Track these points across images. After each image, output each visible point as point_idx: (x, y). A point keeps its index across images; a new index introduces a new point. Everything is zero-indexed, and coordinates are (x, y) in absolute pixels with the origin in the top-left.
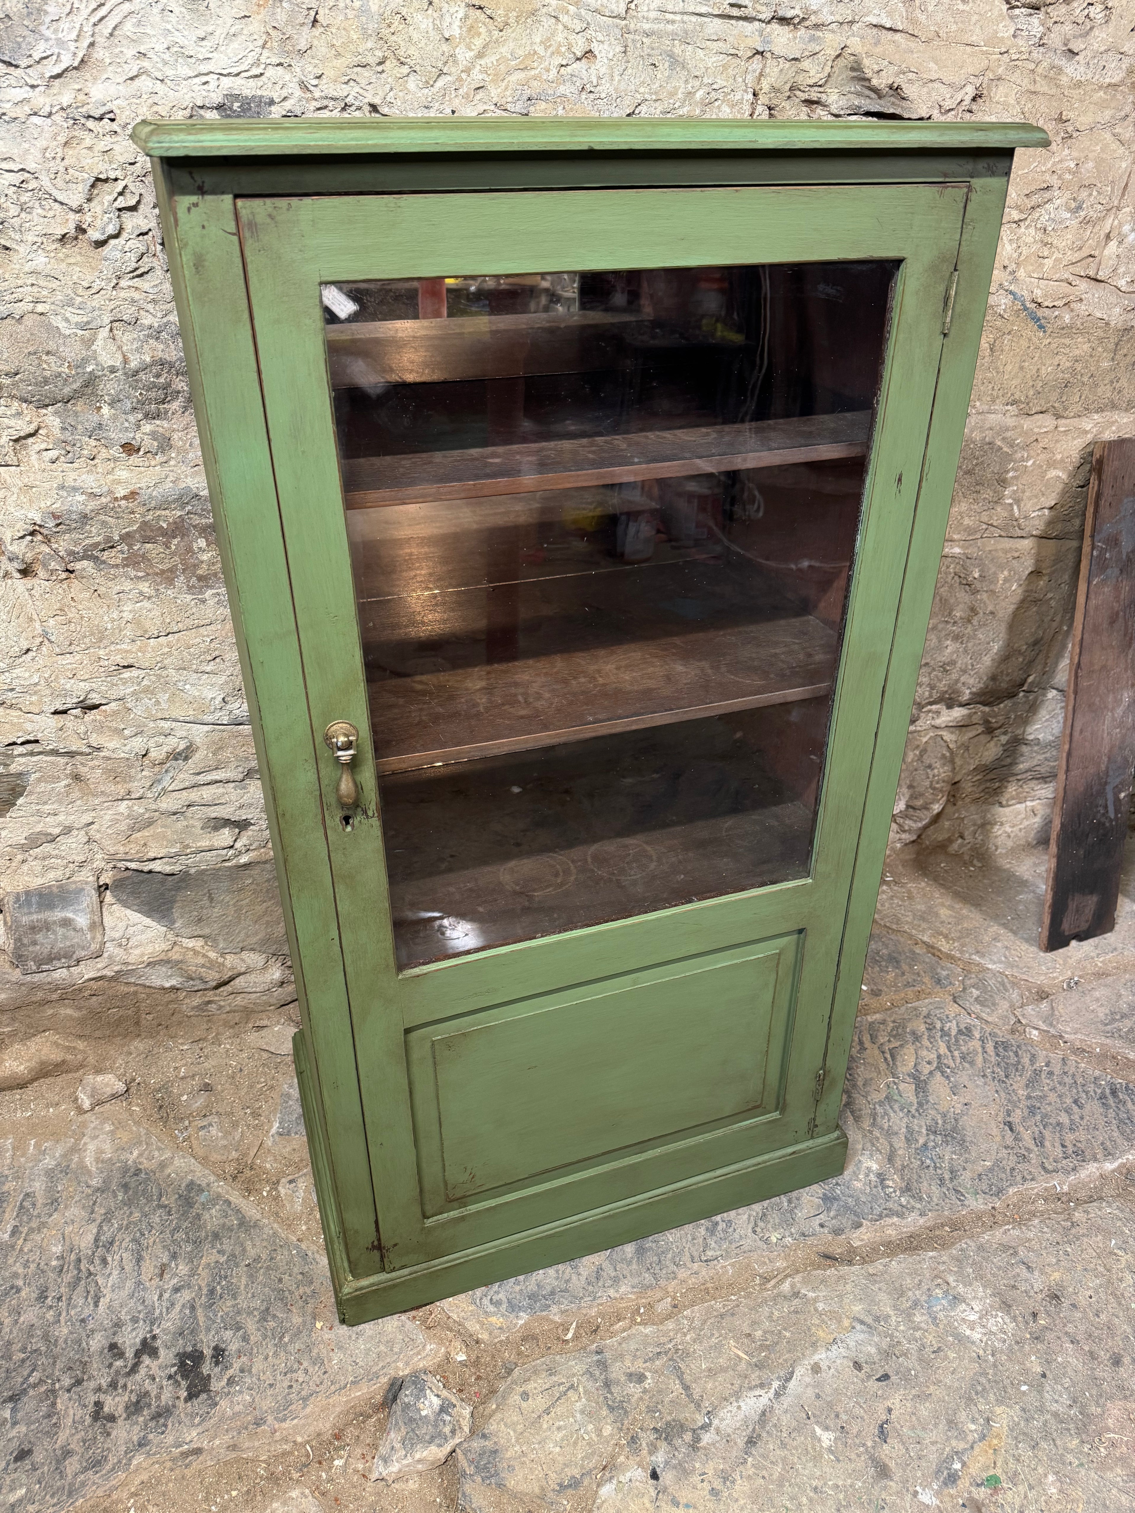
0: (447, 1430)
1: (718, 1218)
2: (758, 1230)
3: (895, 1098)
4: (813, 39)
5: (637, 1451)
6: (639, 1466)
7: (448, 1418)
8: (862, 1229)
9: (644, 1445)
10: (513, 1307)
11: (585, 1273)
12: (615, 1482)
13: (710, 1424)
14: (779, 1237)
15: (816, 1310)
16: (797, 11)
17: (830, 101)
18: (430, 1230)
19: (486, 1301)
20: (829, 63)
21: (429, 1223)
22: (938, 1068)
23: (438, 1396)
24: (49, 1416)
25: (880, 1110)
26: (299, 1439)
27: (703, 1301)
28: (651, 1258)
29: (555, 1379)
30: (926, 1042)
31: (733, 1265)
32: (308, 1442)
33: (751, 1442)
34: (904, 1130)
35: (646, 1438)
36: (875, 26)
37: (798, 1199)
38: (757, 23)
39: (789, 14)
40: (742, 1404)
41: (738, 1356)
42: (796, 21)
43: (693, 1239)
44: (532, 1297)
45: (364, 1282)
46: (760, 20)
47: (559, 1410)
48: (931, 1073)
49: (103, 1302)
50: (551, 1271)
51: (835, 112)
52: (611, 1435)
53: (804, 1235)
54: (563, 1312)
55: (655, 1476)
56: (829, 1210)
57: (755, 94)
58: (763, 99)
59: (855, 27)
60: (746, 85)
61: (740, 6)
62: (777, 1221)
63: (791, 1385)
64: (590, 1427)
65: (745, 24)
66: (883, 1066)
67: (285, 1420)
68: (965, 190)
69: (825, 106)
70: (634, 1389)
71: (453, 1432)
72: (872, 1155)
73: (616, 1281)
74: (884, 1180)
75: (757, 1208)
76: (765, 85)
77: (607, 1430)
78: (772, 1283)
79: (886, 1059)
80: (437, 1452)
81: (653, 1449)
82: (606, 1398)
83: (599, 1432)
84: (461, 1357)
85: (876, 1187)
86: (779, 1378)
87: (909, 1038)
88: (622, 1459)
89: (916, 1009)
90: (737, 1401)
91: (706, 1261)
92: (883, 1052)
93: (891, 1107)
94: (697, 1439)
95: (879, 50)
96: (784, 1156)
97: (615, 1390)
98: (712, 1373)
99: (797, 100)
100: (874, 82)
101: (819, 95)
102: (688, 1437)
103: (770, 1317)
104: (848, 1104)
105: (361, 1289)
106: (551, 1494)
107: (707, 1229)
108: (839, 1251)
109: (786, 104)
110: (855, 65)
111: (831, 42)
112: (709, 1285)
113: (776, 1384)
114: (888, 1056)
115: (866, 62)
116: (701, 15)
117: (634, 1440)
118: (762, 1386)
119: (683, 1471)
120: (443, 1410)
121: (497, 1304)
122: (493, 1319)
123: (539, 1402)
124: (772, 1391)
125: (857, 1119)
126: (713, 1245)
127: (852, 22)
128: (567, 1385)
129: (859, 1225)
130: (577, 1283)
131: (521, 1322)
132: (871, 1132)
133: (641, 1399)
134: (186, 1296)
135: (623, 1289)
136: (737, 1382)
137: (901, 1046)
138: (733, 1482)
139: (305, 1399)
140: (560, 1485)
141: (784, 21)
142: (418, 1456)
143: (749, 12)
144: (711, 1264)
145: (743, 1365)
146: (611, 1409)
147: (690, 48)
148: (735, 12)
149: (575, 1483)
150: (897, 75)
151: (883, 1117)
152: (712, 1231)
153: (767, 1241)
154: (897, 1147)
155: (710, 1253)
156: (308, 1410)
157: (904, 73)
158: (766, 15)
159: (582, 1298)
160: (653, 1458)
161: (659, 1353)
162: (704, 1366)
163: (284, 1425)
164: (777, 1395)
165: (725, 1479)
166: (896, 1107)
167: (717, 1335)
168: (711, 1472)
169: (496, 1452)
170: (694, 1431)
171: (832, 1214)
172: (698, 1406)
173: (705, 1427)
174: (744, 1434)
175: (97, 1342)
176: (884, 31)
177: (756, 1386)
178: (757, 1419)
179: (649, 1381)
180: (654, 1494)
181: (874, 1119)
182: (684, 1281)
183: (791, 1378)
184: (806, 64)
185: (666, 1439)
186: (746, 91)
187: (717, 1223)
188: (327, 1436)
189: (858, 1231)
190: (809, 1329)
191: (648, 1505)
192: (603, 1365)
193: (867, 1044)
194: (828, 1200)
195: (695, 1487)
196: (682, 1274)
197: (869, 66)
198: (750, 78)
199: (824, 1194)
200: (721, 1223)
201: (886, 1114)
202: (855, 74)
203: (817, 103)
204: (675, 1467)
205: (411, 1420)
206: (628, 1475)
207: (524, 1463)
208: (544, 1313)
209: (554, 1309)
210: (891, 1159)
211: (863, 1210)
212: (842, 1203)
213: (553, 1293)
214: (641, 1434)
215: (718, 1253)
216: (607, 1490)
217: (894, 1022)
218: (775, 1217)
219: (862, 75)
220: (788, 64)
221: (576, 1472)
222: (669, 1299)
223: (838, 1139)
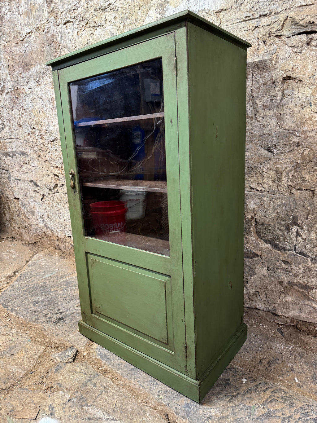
0: (64, 359)
1: (157, 381)
2: (161, 392)
3: (252, 409)
4: (276, 17)
5: (74, 394)
6: (70, 396)
7: (67, 358)
8: (184, 420)
9: (77, 395)
10: (100, 354)
11: (119, 362)
12: (64, 393)
13: (90, 407)
14: (162, 398)
15: (143, 418)
16: (267, 12)
17: (285, 34)
18: (92, 317)
19: (99, 349)
20: (282, 23)
21: (93, 315)
22: (284, 418)
23: (71, 353)
24: (43, 310)
25: (241, 406)
26: (54, 341)
27: (128, 390)
28: (132, 372)
29: (85, 369)
30: (293, 409)
31: (144, 392)
32: (55, 343)
33: (89, 419)
34: (240, 417)
35: (79, 394)
36: (300, 6)
37: (180, 397)
38: (256, 19)
39: (265, 13)
40: (99, 411)
41: (114, 405)
42: (268, 14)
43: (145, 378)
44: (105, 356)
45: (83, 322)
46: (257, 18)
47: (78, 374)
48: (279, 417)
49: (68, 304)
50: (114, 356)
51: (287, 36)
52: (76, 387)
53: (168, 405)
54: (105, 364)
55: (69, 401)
56: (183, 407)
57: (258, 39)
58: (260, 39)
59: (292, 10)
60: (255, 37)
61: (248, 17)
62: (168, 395)
63: (112, 422)
64: (76, 382)
65: (252, 21)
66: (264, 400)
67: (56, 336)
68: (174, 34)
69: (284, 36)
70: (91, 386)
71: (64, 360)
72: (218, 411)
73: (120, 368)
74: (210, 418)
75: (168, 388)
76: (260, 35)
77: (77, 386)
78: (146, 404)
79: (268, 399)
80: (58, 359)
81: (75, 397)
82: (85, 381)
83: (76, 384)
84: (85, 354)
85: (205, 417)
86: (113, 418)
87: (288, 403)
88: (71, 392)
89: (307, 400)
90: (100, 410)
91: (140, 384)
92: (270, 397)
93: (246, 409)
94: (84, 406)
95: (303, 13)
96: (176, 374)
97: (89, 383)
98: (105, 401)
99: (273, 37)
100: (301, 23)
101: (281, 33)
102: (83, 403)
103: (132, 407)
104: (234, 396)
105: (82, 323)
106: (56, 382)
107: (151, 380)
108: (171, 418)
109: (269, 39)
110: (292, 20)
111: (282, 17)
112: (134, 390)
113: (110, 417)
114: (270, 399)
115: (296, 18)
116: (238, 23)
117: (77, 392)
118: (108, 414)
119: (73, 406)
120: (68, 356)
121: (99, 351)
122: (95, 353)
123: (78, 370)
124: (108, 418)
125: (230, 401)
126: (147, 384)
127: (290, 8)
128: (85, 373)
129: (184, 418)
130: (115, 362)
131: (98, 358)
132: (228, 407)
133: (89, 389)
134: (75, 311)
135: (119, 371)
136: (106, 408)
137: (281, 402)
138: (75, 419)
139: (61, 336)
140: (59, 383)
141: (264, 16)
142: (56, 358)
143: (252, 17)
144: (140, 386)
145: (112, 407)
146: (83, 384)
147: (235, 32)
148: (247, 19)
149: (60, 386)
150: (311, 18)
151: (239, 408)
152: (151, 381)
153: (158, 396)
154: (229, 417)
155: (143, 384)
156: (59, 338)
157: (314, 17)
158: (258, 16)
159: (111, 365)
160: (74, 398)
161: (104, 387)
162: (106, 398)
163: (55, 337)
164: (107, 419)
165: (75, 417)
166: (248, 411)
167: (118, 397)
168: (76, 412)
169: (62, 368)
170: (86, 404)
171: (183, 409)
172: (94, 402)
173: (88, 406)
174: (91, 416)
175: (59, 308)
176: (305, 7)
177: (107, 413)
178: (97, 417)
179: (95, 388)
180: (64, 403)
181: (235, 406)
182: (131, 383)
183: (115, 421)
184: (273, 26)
185: (80, 399)
186: (255, 39)
187: (154, 381)
188: (57, 345)
189: (182, 419)
190: (135, 419)
191: (61, 403)
192: (94, 377)
193: (269, 391)
194: (187, 405)
195: (70, 411)
196: (133, 381)
197: (297, 19)
198: (255, 35)
199: (188, 404)
200: (156, 382)
201: (241, 409)
202: (292, 23)
203: (281, 35)
204: (73, 404)
205: (64, 353)
206: (67, 395)
207: (61, 374)
208: (102, 360)
209: (105, 361)
210: (221, 418)
211: (191, 417)
212: (189, 410)
213: (108, 359)
214: (79, 393)
215: (145, 386)
216: (61, 392)
217: (290, 395)
218: (169, 394)
219: (296, 22)
220: (267, 27)
221: (63, 384)
222: (123, 383)
223: (195, 383)
